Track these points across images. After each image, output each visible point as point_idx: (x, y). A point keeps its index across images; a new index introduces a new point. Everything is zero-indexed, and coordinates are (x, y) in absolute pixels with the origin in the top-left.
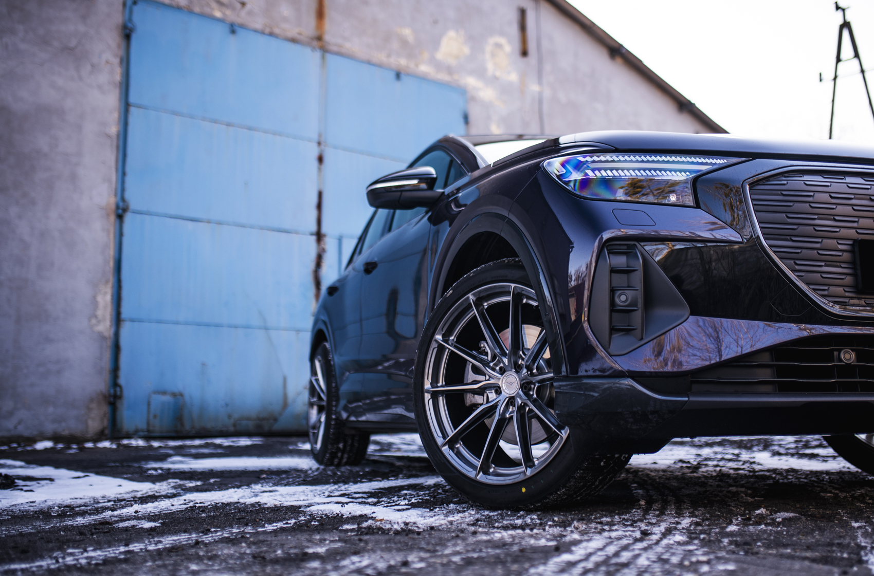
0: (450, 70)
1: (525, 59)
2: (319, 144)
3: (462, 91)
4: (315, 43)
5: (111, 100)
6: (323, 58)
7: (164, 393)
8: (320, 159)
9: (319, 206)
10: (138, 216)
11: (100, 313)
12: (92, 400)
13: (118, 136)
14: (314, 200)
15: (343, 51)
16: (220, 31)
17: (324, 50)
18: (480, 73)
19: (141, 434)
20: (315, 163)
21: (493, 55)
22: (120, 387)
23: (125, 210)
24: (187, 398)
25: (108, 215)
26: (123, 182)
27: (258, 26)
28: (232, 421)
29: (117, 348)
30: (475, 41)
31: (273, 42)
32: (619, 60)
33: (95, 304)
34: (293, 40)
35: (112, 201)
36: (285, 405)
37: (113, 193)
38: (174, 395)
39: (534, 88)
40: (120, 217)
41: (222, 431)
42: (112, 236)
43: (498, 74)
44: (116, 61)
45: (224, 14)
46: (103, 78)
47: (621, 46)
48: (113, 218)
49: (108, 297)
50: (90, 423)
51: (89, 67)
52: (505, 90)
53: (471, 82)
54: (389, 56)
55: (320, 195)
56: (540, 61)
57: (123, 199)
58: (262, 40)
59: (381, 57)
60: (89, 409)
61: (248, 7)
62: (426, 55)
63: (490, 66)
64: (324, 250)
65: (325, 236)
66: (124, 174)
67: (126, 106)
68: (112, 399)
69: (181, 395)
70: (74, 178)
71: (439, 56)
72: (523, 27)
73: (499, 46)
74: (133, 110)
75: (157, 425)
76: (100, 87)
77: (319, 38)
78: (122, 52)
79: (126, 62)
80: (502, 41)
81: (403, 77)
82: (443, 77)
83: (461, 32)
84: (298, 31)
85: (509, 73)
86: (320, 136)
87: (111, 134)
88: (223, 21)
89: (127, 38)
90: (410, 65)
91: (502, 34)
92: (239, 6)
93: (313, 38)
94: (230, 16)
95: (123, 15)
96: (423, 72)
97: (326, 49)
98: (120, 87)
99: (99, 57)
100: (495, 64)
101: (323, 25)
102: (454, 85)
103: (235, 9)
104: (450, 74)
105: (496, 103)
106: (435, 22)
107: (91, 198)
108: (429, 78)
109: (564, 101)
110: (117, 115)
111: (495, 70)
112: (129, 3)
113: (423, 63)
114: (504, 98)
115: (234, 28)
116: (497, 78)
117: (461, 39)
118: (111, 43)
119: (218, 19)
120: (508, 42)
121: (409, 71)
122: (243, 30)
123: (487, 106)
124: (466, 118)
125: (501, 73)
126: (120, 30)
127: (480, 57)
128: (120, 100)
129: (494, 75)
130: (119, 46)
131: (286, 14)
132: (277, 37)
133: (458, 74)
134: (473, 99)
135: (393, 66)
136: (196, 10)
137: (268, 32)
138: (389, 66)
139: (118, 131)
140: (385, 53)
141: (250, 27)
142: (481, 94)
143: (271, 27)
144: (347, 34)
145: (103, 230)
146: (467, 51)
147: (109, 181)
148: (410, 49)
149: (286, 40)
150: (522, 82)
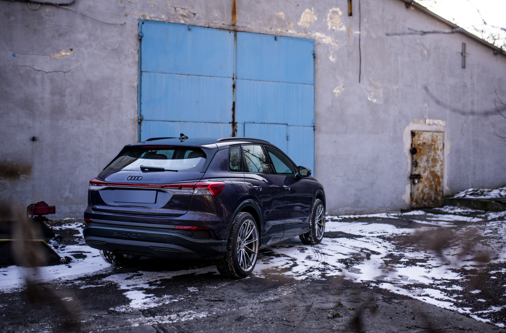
0: (305, 30)
1: (351, 17)
2: (233, 79)
3: (313, 42)
4: (231, 28)
5: (134, 70)
6: (235, 36)
8: (234, 86)
9: (233, 109)
10: (147, 122)
13: (138, 86)
14: (231, 106)
15: (246, 29)
16: (184, 29)
18: (324, 29)
20: (232, 88)
21: (331, 18)
23: (141, 120)
25: (135, 122)
26: (141, 107)
27: (202, 24)
30: (321, 13)
31: (209, 31)
34: (221, 29)
35: (136, 116)
37: (137, 113)
39: (356, 32)
40: (140, 123)
42: (137, 131)
43: (334, 28)
44: (135, 52)
45: (185, 21)
46: (130, 61)
48: (137, 124)
51: (124, 57)
52: (338, 36)
53: (318, 35)
54: (271, 29)
55: (234, 104)
56: (360, 17)
57: (141, 115)
58: (204, 31)
59: (267, 29)
61: (197, 15)
62: (292, 25)
63: (329, 24)
64: (236, 130)
65: (237, 123)
66: (141, 104)
67: (141, 72)
70: (119, 107)
71: (299, 24)
72: (350, 0)
73: (335, 13)
74: (143, 73)
76: (129, 65)
77: (234, 25)
78: (138, 48)
79: (140, 52)
80: (338, 9)
81: (277, 37)
82: (302, 35)
83: (313, 9)
84: (223, 23)
85: (340, 27)
86: (234, 75)
87: (135, 86)
88: (185, 24)
89: (140, 40)
90: (284, 31)
91: (337, 6)
92: (193, 15)
93: (230, 26)
94: (188, 21)
95: (138, 30)
96: (291, 33)
97: (237, 30)
98: (138, 64)
99: (128, 51)
100: (332, 23)
101: (235, 17)
102: (308, 38)
103: (190, 18)
104: (306, 33)
105: (333, 44)
106: (298, 5)
107: (127, 116)
108: (294, 36)
109: (374, 37)
110: (137, 77)
111: (332, 26)
112: (140, 24)
113: (290, 29)
114: (337, 41)
115: (190, 27)
116: (334, 30)
117: (313, 13)
118: (133, 44)
119: (183, 24)
120: (341, 10)
121: (282, 34)
122: (194, 27)
123: (327, 47)
124: (314, 55)
125: (336, 27)
126: (137, 37)
127: (324, 20)
128: (138, 70)
129: (331, 29)
130: (137, 45)
131: (216, 15)
132: (212, 28)
133: (310, 32)
134: (319, 44)
135: (274, 33)
136: (172, 22)
137: (207, 26)
138: (271, 33)
139: (138, 84)
140: (269, 27)
141: (199, 25)
142: (324, 40)
143: (209, 24)
144: (248, 21)
145: (133, 130)
146: (316, 18)
147: (135, 107)
148: (283, 23)
149: (217, 28)
150: (349, 30)
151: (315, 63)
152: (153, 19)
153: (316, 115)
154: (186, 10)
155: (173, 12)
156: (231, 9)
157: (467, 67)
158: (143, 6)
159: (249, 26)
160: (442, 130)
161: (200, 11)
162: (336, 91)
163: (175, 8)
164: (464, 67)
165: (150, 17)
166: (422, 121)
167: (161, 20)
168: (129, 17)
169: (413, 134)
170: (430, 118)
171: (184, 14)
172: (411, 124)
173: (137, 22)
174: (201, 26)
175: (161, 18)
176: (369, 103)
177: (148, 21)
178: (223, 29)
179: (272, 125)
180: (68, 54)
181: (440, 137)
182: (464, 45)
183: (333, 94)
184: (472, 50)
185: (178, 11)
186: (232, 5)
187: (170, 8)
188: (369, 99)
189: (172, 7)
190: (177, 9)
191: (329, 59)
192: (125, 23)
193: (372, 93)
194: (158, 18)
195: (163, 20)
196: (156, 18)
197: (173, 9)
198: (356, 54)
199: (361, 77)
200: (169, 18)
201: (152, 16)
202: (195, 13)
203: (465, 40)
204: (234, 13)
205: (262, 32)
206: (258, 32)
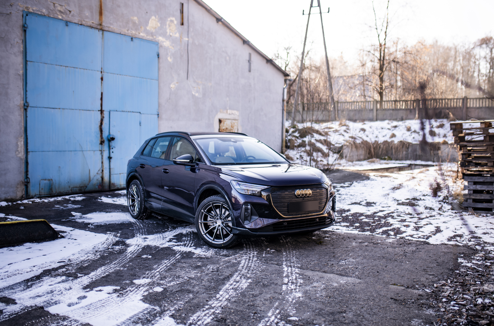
0: (152, 34)
1: (182, 26)
2: (101, 72)
3: (157, 43)
4: (99, 27)
5: (19, 60)
6: (103, 34)
7: (45, 180)
8: (102, 79)
9: (101, 99)
10: (33, 108)
11: (19, 149)
12: (18, 184)
13: (23, 74)
14: (100, 96)
15: (110, 30)
16: (62, 24)
17: (103, 30)
18: (164, 35)
19: (37, 196)
20: (100, 80)
21: (169, 26)
22: (29, 178)
23: (27, 107)
24: (54, 181)
25: (21, 108)
26: (26, 95)
27: (76, 21)
28: (70, 188)
29: (27, 163)
30: (162, 20)
31: (83, 28)
32: (219, 23)
33: (17, 145)
35: (22, 102)
36: (90, 181)
37: (22, 99)
38: (49, 180)
39: (186, 39)
40: (26, 110)
41: (67, 193)
42: (22, 117)
43: (171, 34)
44: (20, 42)
45: (63, 17)
46: (16, 50)
47: (222, 18)
48: (22, 110)
49: (22, 143)
50: (18, 193)
51: (10, 45)
52: (174, 41)
53: (160, 39)
54: (128, 30)
55: (102, 94)
56: (188, 27)
57: (26, 102)
58: (79, 28)
59: (124, 31)
60: (17, 188)
61: (72, 12)
62: (143, 28)
63: (168, 31)
64: (104, 117)
65: (104, 111)
66: (26, 91)
67: (26, 62)
68: (26, 184)
69: (52, 180)
70: (7, 94)
71: (148, 28)
72: (182, 12)
73: (172, 21)
74: (28, 63)
75: (43, 193)
76: (14, 54)
77: (101, 25)
78: (23, 38)
79: (25, 42)
80: (173, 19)
81: (134, 39)
82: (150, 38)
83: (157, 16)
84: (92, 22)
85: (176, 34)
86: (102, 69)
87: (20, 74)
88: (63, 20)
89: (25, 31)
90: (137, 33)
91: (173, 16)
92: (68, 12)
93: (98, 25)
94: (65, 17)
95: (23, 21)
96: (142, 36)
97: (103, 29)
98: (23, 53)
99: (14, 40)
100: (170, 30)
101: (102, 18)
102: (154, 41)
103: (67, 14)
104: (152, 36)
105: (170, 47)
106: (147, 13)
107: (14, 102)
108: (144, 38)
109: (197, 44)
110: (22, 65)
111: (170, 32)
112: (25, 15)
113: (142, 32)
114: (173, 45)
115: (67, 23)
116: (171, 36)
117: (157, 20)
118: (18, 33)
119: (61, 19)
120: (176, 19)
121: (136, 36)
122: (70, 23)
123: (166, 49)
124: (158, 55)
125: (173, 33)
126: (22, 27)
127: (164, 27)
128: (23, 59)
129: (170, 35)
130: (21, 35)
131: (87, 14)
132: (84, 25)
133: (155, 36)
134: (161, 46)
135: (130, 35)
136: (51, 16)
137: (80, 23)
138: (128, 35)
139: (23, 72)
140: (127, 29)
141: (73, 22)
142: (165, 44)
143: (81, 21)
144: (112, 22)
145: (19, 115)
146: (159, 25)
147: (20, 94)
148: (136, 26)
149: (88, 26)
150: (181, 37)
151: (159, 62)
152: (35, 12)
153: (159, 105)
154: (63, 7)
155: (52, 7)
156: (98, 10)
157: (252, 71)
159: (112, 27)
160: (237, 118)
161: (75, 10)
162: (172, 86)
163: (54, 4)
164: (250, 71)
165: (33, 10)
166: (225, 111)
167: (43, 14)
168: (14, 7)
169: (220, 121)
170: (230, 109)
171: (62, 10)
172: (219, 113)
173: (21, 13)
174: (75, 23)
175: (42, 12)
176: (193, 96)
177: (31, 13)
178: (92, 27)
179: (130, 113)
181: (236, 124)
182: (250, 54)
183: (170, 88)
184: (255, 58)
185: (57, 7)
186: (99, 7)
187: (49, 3)
188: (193, 93)
189: (51, 2)
190: (56, 5)
191: (168, 60)
192: (10, 13)
193: (195, 89)
194: (40, 12)
195: (44, 13)
196: (38, 11)
197: (52, 4)
198: (185, 57)
199: (189, 76)
200: (49, 12)
201: (34, 9)
202: (70, 10)
203: (251, 51)
204: (101, 14)
205: (122, 33)
206: (119, 32)
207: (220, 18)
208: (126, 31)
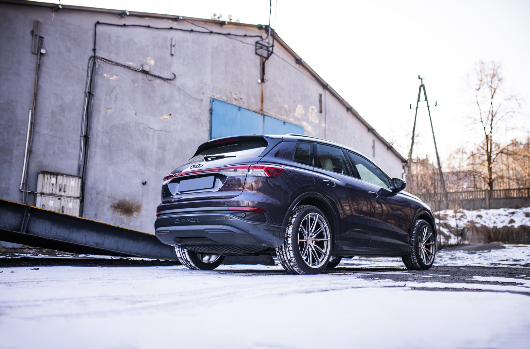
0: (298, 120)
1: (321, 114)
3: (302, 128)
4: (261, 112)
5: (206, 136)
6: (264, 118)
15: (269, 115)
16: (236, 109)
17: (264, 116)
18: (307, 120)
21: (311, 113)
30: (306, 108)
31: (249, 113)
32: (350, 112)
34: (255, 112)
39: (324, 125)
43: (312, 120)
44: (208, 122)
45: (236, 103)
46: (204, 128)
47: (352, 108)
51: (201, 125)
52: (314, 126)
53: (305, 124)
54: (281, 116)
56: (325, 114)
58: (247, 112)
59: (278, 116)
61: (243, 100)
62: (292, 115)
63: (310, 117)
71: (296, 115)
72: (320, 102)
73: (313, 109)
76: (203, 131)
77: (262, 110)
78: (209, 119)
79: (211, 122)
80: (314, 107)
81: (285, 123)
82: (297, 122)
83: (302, 105)
84: (256, 108)
85: (316, 120)
89: (211, 114)
90: (288, 119)
91: (314, 105)
92: (240, 99)
93: (260, 110)
94: (238, 104)
95: (210, 106)
96: (291, 121)
97: (264, 114)
98: (209, 131)
99: (204, 121)
100: (312, 116)
101: (263, 105)
102: (300, 125)
104: (299, 121)
105: (312, 131)
106: (294, 101)
108: (293, 123)
109: (332, 129)
111: (312, 119)
112: (212, 101)
113: (291, 118)
114: (314, 129)
115: (240, 108)
116: (312, 122)
117: (302, 108)
118: (207, 115)
119: (235, 105)
120: (316, 108)
121: (287, 121)
122: (242, 109)
123: (309, 133)
125: (314, 120)
126: (209, 111)
127: (307, 114)
128: (209, 136)
130: (209, 117)
131: (253, 102)
132: (251, 110)
133: (301, 121)
134: (305, 130)
135: (283, 119)
136: (229, 102)
137: (248, 109)
138: (281, 119)
141: (244, 107)
142: (308, 128)
143: (249, 107)
144: (270, 108)
146: (304, 112)
148: (287, 113)
149: (253, 111)
150: (320, 123)
154: (237, 95)
155: (229, 95)
156: (260, 98)
157: (376, 156)
158: (213, 89)
159: (270, 112)
161: (244, 97)
163: (231, 93)
164: (374, 156)
168: (205, 95)
171: (236, 98)
173: (209, 100)
174: (245, 109)
175: (223, 99)
177: (215, 99)
178: (257, 112)
180: (168, 118)
182: (374, 141)
184: (378, 144)
186: (261, 96)
189: (229, 91)
190: (232, 94)
192: (202, 99)
196: (220, 98)
197: (230, 93)
200: (227, 99)
201: (218, 96)
203: (375, 138)
204: (262, 101)
205: (277, 118)
206: (274, 117)
207: (350, 107)
208: (280, 117)
